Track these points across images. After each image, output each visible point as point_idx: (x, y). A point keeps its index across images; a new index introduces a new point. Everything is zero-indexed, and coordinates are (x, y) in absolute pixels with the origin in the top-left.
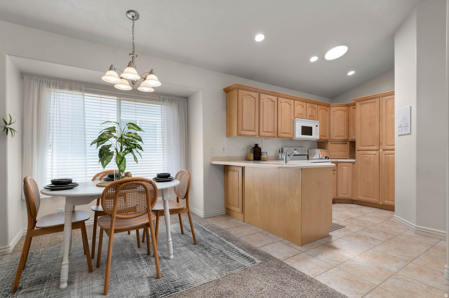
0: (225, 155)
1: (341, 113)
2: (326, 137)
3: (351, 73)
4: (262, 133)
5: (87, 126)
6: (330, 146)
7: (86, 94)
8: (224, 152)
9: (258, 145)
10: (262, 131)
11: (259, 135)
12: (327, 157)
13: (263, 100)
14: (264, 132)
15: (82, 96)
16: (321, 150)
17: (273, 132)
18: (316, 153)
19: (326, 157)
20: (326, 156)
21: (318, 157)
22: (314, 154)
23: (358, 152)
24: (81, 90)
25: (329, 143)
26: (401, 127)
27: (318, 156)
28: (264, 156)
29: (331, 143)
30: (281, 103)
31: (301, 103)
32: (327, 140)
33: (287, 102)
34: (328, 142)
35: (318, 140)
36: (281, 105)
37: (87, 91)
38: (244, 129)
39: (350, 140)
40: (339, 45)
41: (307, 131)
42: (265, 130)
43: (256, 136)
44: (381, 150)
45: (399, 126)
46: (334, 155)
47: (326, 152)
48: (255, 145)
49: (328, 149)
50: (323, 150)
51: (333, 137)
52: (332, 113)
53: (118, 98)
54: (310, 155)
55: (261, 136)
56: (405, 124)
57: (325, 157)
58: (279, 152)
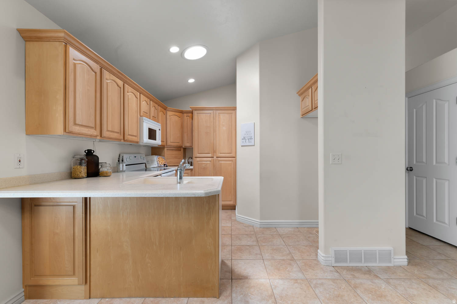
0: (24, 172)
1: (177, 118)
2: (164, 143)
3: (191, 81)
4: (105, 133)
6: (166, 152)
8: (21, 166)
9: (92, 152)
10: (106, 130)
11: (101, 136)
13: (107, 79)
14: (108, 131)
16: (159, 157)
17: (118, 133)
18: (154, 160)
19: (164, 165)
20: (165, 163)
21: (156, 166)
22: (152, 162)
23: (195, 159)
26: (244, 138)
27: (156, 163)
28: (102, 169)
29: (167, 150)
30: (128, 92)
31: (146, 98)
32: (165, 146)
33: (133, 92)
34: (164, 148)
35: (160, 145)
36: (128, 95)
38: (77, 122)
39: (184, 147)
40: (200, 45)
41: (152, 134)
42: (110, 129)
43: (96, 136)
44: (215, 157)
45: (243, 138)
47: (163, 160)
48: (86, 152)
49: (164, 156)
50: (161, 157)
51: (169, 143)
52: (168, 117)
54: (148, 163)
55: (104, 137)
56: (249, 137)
58: (119, 161)
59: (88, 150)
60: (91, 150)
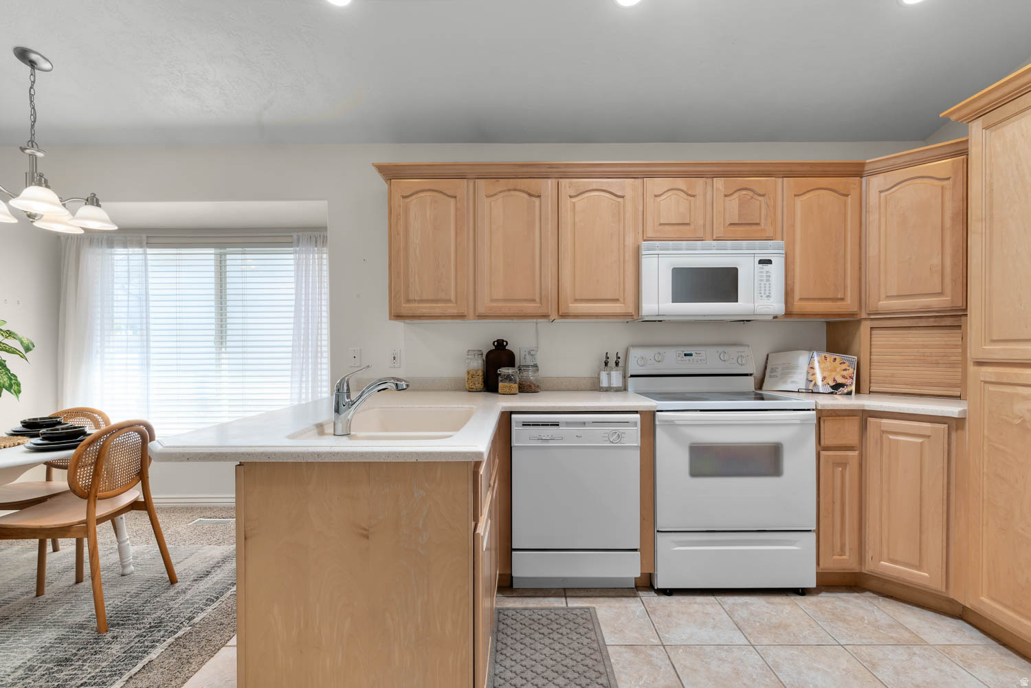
0: (400, 373)
2: (839, 303)
4: (485, 307)
5: (152, 312)
6: (866, 338)
7: (149, 251)
8: (397, 365)
9: (505, 343)
10: (488, 299)
12: (842, 385)
13: (489, 196)
14: (494, 300)
15: (141, 257)
16: (822, 356)
18: (800, 366)
19: (837, 386)
20: (840, 380)
21: (802, 385)
22: (789, 370)
24: (140, 245)
25: (865, 327)
27: (803, 376)
29: (873, 328)
30: (572, 197)
31: (680, 183)
32: (852, 315)
33: (602, 188)
34: (859, 321)
35: (786, 316)
36: (574, 204)
37: (150, 245)
38: (411, 297)
46: (893, 376)
47: (844, 366)
48: (496, 343)
50: (831, 356)
51: (880, 302)
52: (870, 199)
53: (218, 251)
55: (483, 315)
57: (833, 387)
58: (607, 363)
59: (498, 341)
60: (503, 341)
